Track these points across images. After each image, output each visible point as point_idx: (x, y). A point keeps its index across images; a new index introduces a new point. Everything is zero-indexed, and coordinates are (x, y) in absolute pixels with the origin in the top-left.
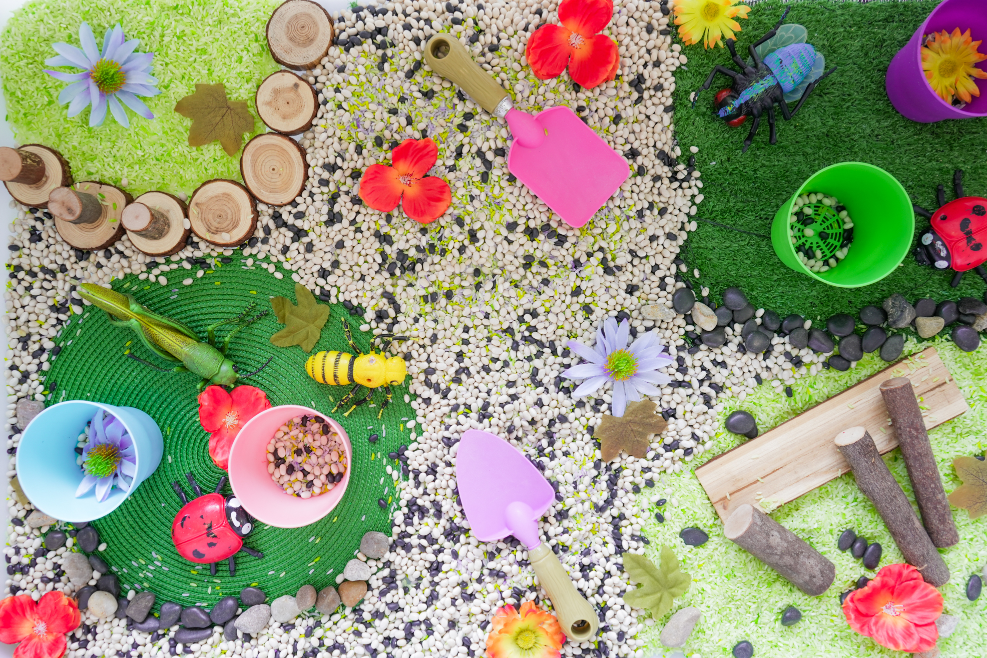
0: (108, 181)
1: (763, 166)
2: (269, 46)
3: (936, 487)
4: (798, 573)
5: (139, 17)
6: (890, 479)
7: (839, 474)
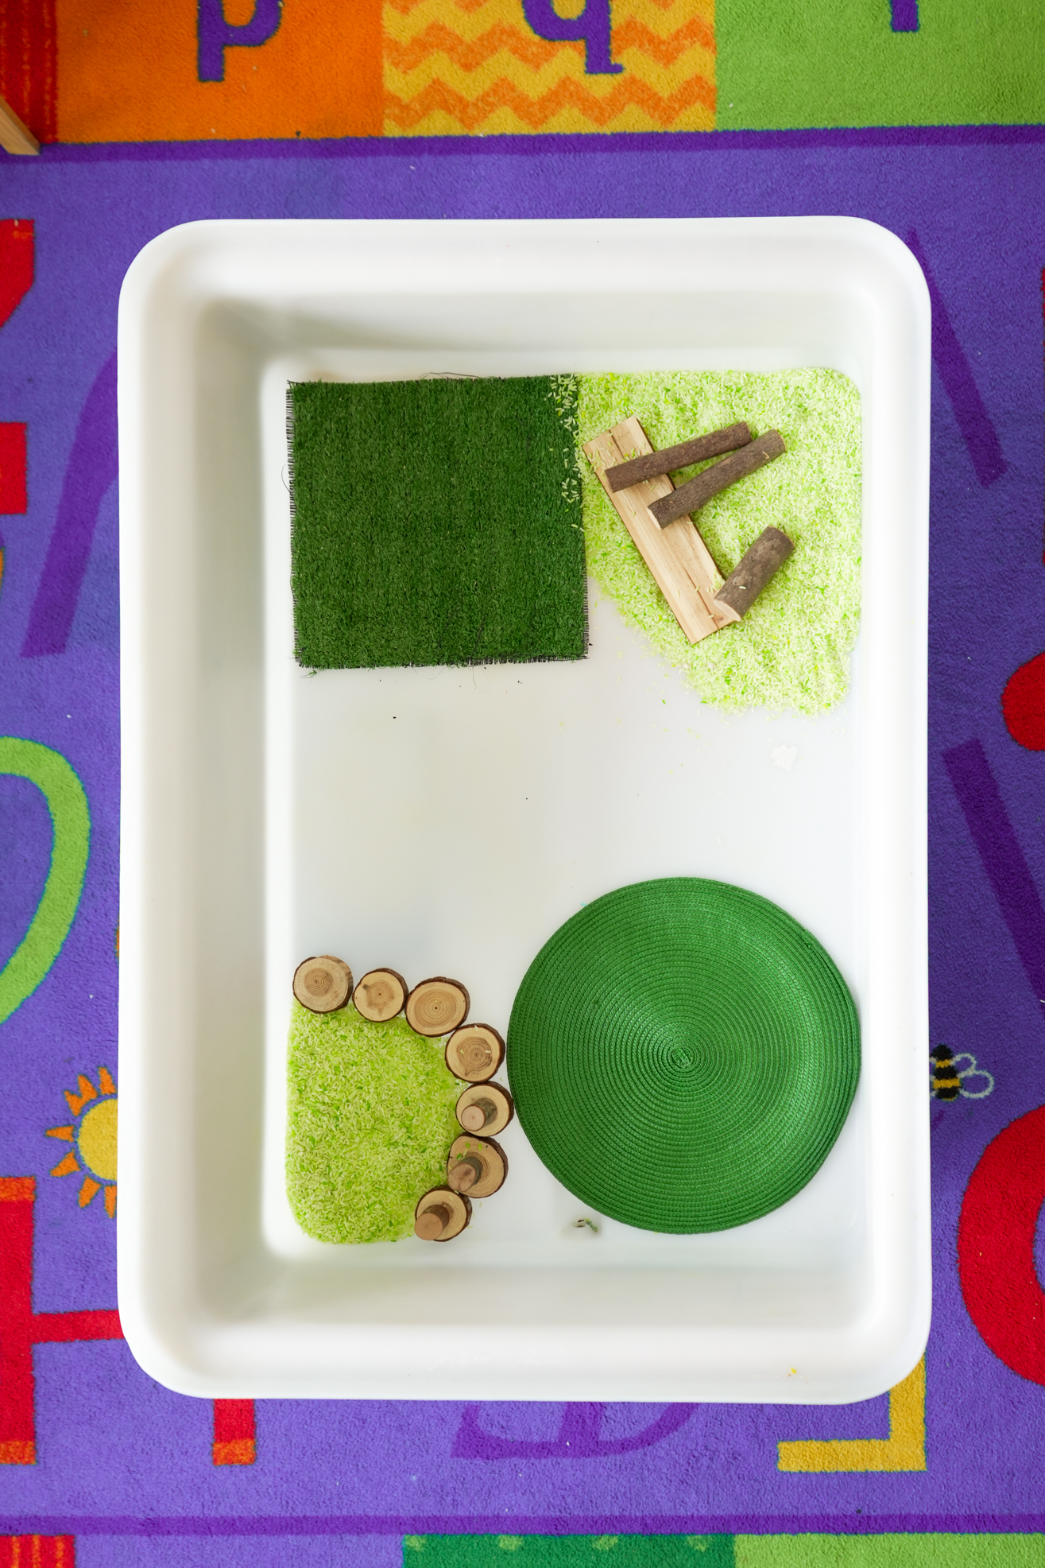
0: (447, 1153)
1: (432, 588)
2: (331, 1011)
3: (696, 445)
4: (769, 560)
5: (309, 1122)
6: (688, 486)
7: (691, 523)
